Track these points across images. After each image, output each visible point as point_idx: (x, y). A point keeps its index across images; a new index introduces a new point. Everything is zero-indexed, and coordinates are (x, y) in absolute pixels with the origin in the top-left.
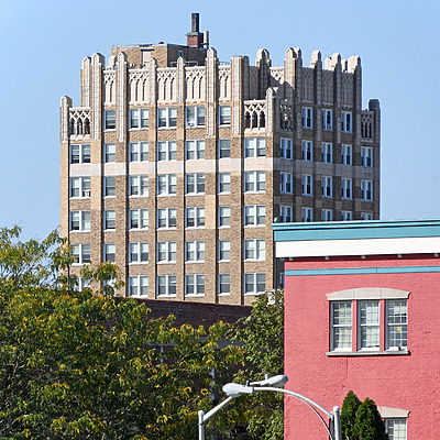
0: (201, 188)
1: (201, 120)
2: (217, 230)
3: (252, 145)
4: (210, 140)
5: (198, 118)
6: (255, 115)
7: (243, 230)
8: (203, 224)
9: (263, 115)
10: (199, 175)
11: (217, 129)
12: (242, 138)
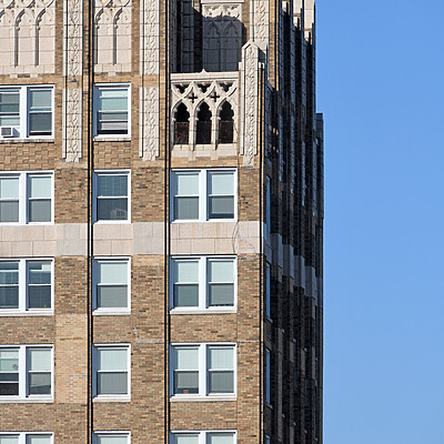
0: (38, 297)
1: (38, 122)
2: (90, 405)
3: (193, 186)
4: (71, 172)
5: (30, 116)
6: (204, 111)
7: (168, 406)
8: (45, 390)
9: (226, 111)
10: (33, 264)
11: (91, 145)
12: (168, 169)
